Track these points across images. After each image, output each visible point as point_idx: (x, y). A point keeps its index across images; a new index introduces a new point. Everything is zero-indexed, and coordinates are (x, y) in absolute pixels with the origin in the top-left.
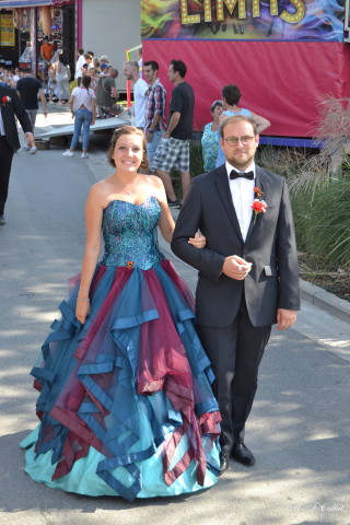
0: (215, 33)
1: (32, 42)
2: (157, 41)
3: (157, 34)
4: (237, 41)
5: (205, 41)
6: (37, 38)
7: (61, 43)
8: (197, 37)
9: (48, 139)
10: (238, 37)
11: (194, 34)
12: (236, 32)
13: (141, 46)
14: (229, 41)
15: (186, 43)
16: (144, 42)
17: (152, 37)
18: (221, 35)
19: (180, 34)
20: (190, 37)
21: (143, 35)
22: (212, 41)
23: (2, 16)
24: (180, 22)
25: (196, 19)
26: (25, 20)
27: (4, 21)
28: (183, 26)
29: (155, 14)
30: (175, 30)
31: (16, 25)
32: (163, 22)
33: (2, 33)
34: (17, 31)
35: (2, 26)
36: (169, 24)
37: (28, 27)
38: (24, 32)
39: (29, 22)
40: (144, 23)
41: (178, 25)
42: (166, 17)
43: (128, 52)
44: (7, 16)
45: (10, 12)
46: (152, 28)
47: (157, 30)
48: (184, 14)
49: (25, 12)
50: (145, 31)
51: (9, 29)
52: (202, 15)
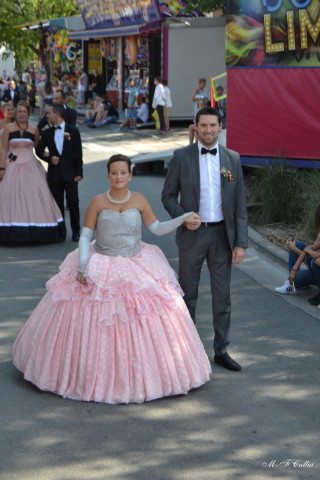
0: (298, 61)
1: (119, 70)
2: (242, 70)
3: (242, 63)
4: (319, 68)
5: (288, 68)
6: (126, 68)
7: (147, 70)
8: (280, 65)
11: (278, 62)
12: (319, 59)
13: (225, 74)
14: (312, 68)
15: (269, 71)
16: (228, 70)
17: (237, 65)
18: (305, 63)
19: (264, 62)
20: (274, 65)
21: (227, 64)
22: (297, 68)
23: (89, 45)
24: (265, 50)
25: (280, 47)
26: (113, 49)
27: (92, 50)
28: (267, 55)
29: (240, 43)
30: (260, 58)
31: (103, 54)
32: (247, 51)
33: (90, 62)
34: (104, 60)
35: (90, 55)
36: (253, 52)
37: (116, 55)
38: (111, 60)
39: (116, 50)
40: (228, 52)
41: (262, 53)
42: (250, 46)
43: (213, 80)
44: (94, 45)
45: (98, 42)
46: (237, 57)
47: (241, 59)
48: (268, 43)
49: (112, 42)
50: (230, 60)
51: (97, 58)
52: (286, 43)
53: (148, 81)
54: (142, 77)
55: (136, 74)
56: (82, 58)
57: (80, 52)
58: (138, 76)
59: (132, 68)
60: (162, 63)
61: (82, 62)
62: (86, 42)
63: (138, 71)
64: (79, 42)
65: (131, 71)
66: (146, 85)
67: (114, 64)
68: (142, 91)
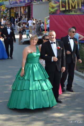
0: (69, 13)
2: (54, 15)
3: (54, 13)
4: (75, 15)
5: (66, 15)
6: (20, 15)
7: (27, 16)
8: (64, 14)
9: (24, 42)
10: (75, 14)
11: (63, 13)
12: (75, 12)
13: (49, 16)
14: (73, 15)
15: (61, 15)
17: (52, 14)
18: (71, 13)
19: (60, 13)
20: (62, 14)
21: (49, 14)
22: (68, 15)
23: (11, 9)
24: (60, 10)
25: (64, 9)
26: (17, 10)
27: (12, 10)
28: (60, 11)
29: (53, 8)
30: (58, 12)
31: (15, 11)
32: (55, 10)
33: (11, 13)
34: (15, 13)
35: (11, 12)
36: (57, 10)
37: (18, 12)
38: (17, 13)
39: (18, 10)
40: (50, 10)
41: (59, 11)
42: (56, 9)
43: (45, 18)
44: (12, 9)
45: (13, 8)
46: (52, 12)
47: (53, 12)
48: (61, 8)
49: (17, 8)
50: (50, 13)
51: (13, 13)
52: (66, 8)
53: (27, 19)
54: (25, 18)
55: (24, 17)
56: (9, 13)
57: (8, 11)
58: (24, 18)
59: (22, 15)
60: (31, 14)
61: (9, 14)
62: (10, 8)
63: (24, 16)
64: (8, 8)
65: (22, 16)
66: (27, 20)
67: (18, 14)
68: (25, 22)
